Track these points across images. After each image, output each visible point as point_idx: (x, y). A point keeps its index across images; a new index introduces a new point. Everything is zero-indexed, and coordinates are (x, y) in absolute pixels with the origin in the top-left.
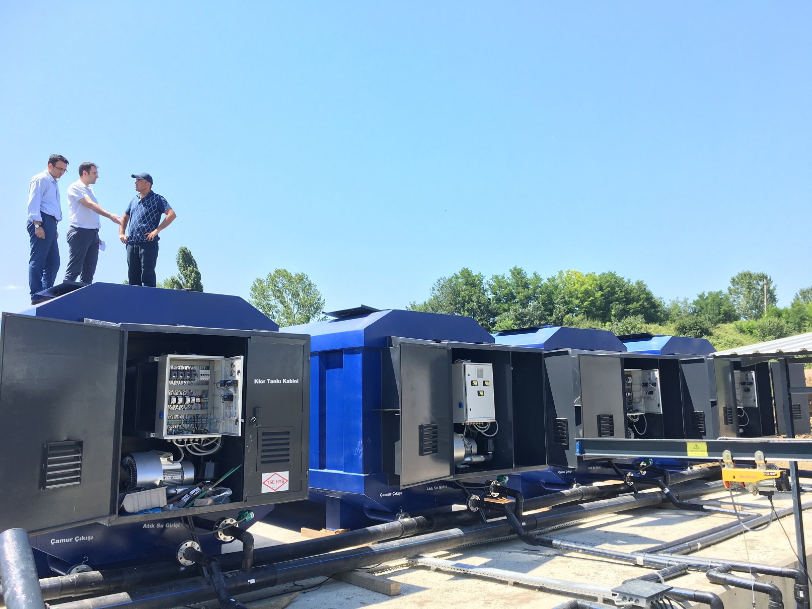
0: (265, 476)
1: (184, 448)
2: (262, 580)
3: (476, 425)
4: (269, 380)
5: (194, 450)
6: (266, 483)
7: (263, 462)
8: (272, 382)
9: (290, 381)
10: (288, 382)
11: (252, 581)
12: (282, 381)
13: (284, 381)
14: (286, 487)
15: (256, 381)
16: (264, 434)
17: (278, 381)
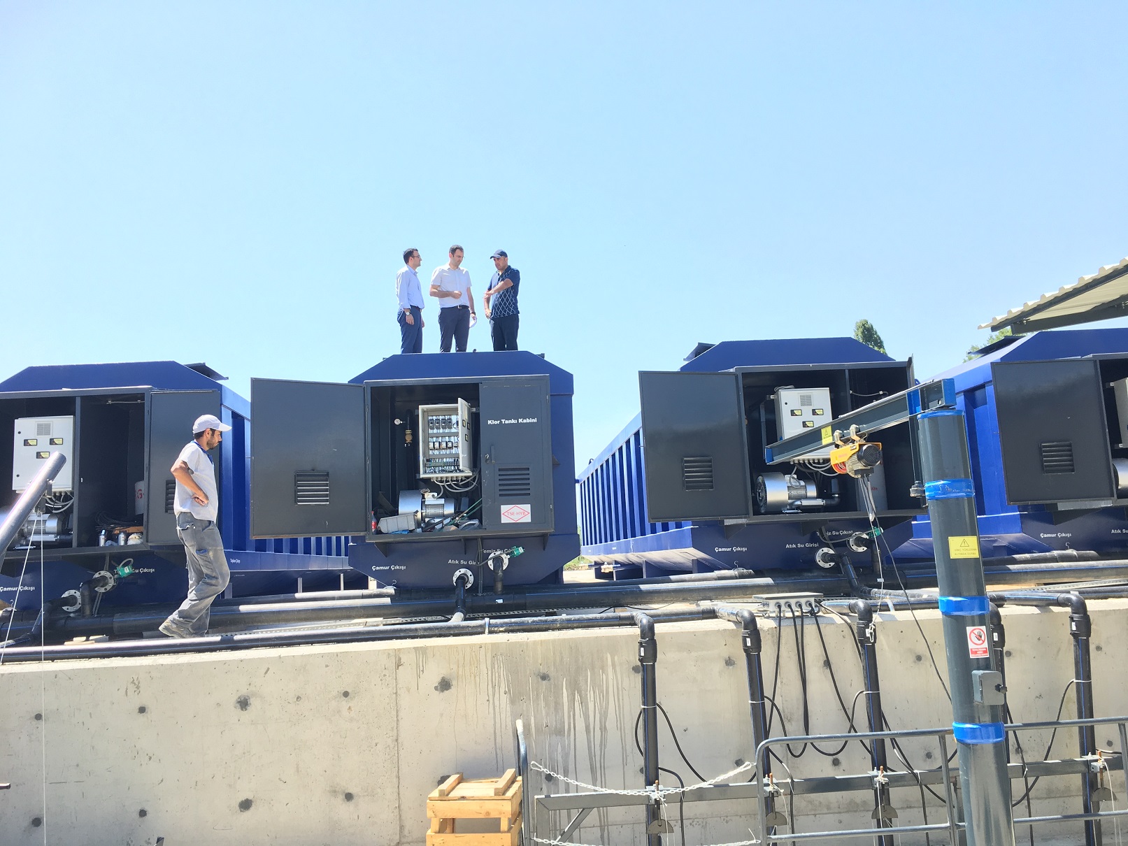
0: (504, 508)
1: (443, 486)
2: (511, 602)
3: (810, 463)
4: (503, 421)
5: (452, 488)
6: (506, 514)
7: (500, 495)
8: (507, 422)
9: (528, 421)
10: (525, 421)
11: (500, 601)
12: (518, 421)
13: (520, 420)
14: (528, 519)
15: (489, 422)
16: (500, 470)
17: (513, 421)
